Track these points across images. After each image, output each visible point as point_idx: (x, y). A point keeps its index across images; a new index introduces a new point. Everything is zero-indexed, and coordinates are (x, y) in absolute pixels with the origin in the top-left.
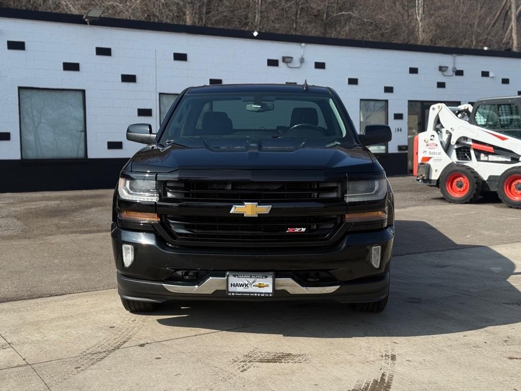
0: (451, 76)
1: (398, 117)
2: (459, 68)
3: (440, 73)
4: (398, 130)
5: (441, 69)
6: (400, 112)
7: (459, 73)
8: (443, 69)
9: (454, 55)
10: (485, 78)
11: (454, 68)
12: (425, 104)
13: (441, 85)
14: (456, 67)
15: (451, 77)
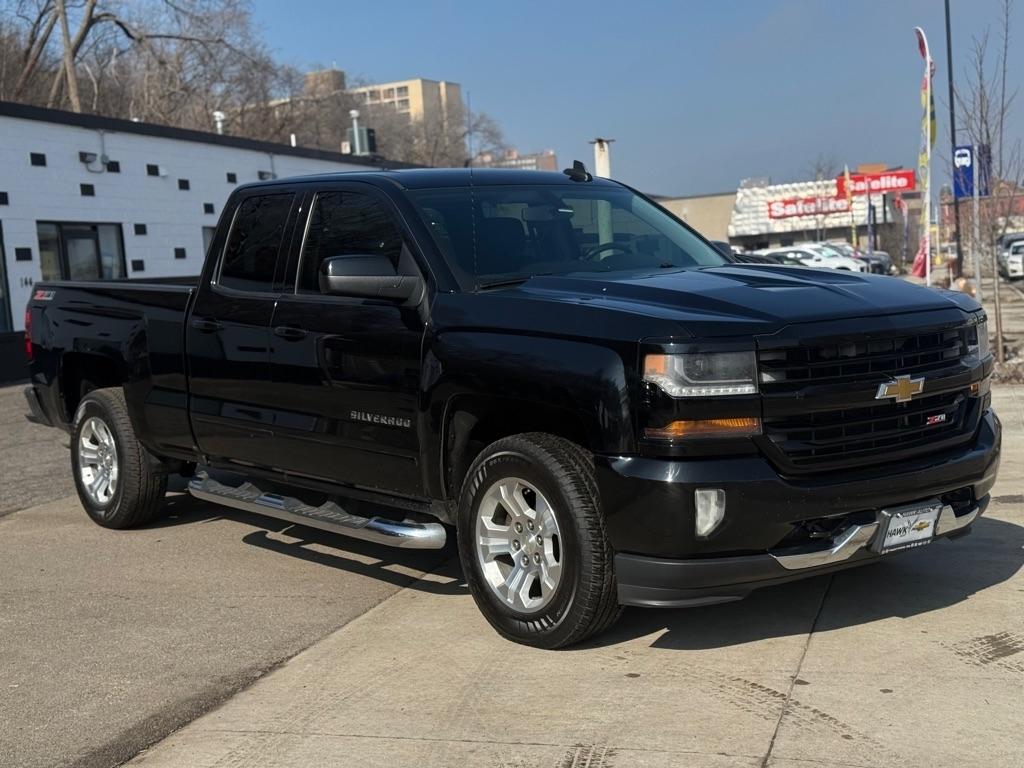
0: (100, 172)
1: (24, 254)
2: (112, 158)
3: (82, 166)
4: (26, 283)
5: (84, 157)
6: (26, 246)
7: (113, 167)
8: (89, 158)
9: (102, 131)
10: (153, 179)
11: (104, 157)
12: (65, 227)
13: (88, 190)
14: (107, 154)
15: (101, 175)
